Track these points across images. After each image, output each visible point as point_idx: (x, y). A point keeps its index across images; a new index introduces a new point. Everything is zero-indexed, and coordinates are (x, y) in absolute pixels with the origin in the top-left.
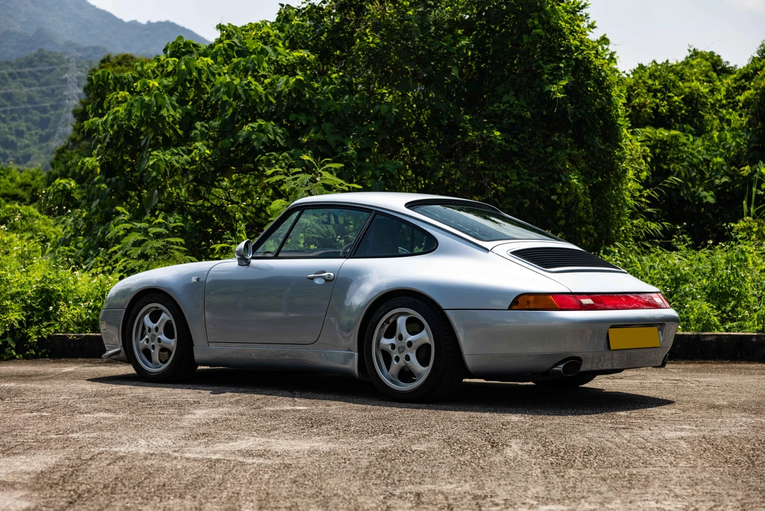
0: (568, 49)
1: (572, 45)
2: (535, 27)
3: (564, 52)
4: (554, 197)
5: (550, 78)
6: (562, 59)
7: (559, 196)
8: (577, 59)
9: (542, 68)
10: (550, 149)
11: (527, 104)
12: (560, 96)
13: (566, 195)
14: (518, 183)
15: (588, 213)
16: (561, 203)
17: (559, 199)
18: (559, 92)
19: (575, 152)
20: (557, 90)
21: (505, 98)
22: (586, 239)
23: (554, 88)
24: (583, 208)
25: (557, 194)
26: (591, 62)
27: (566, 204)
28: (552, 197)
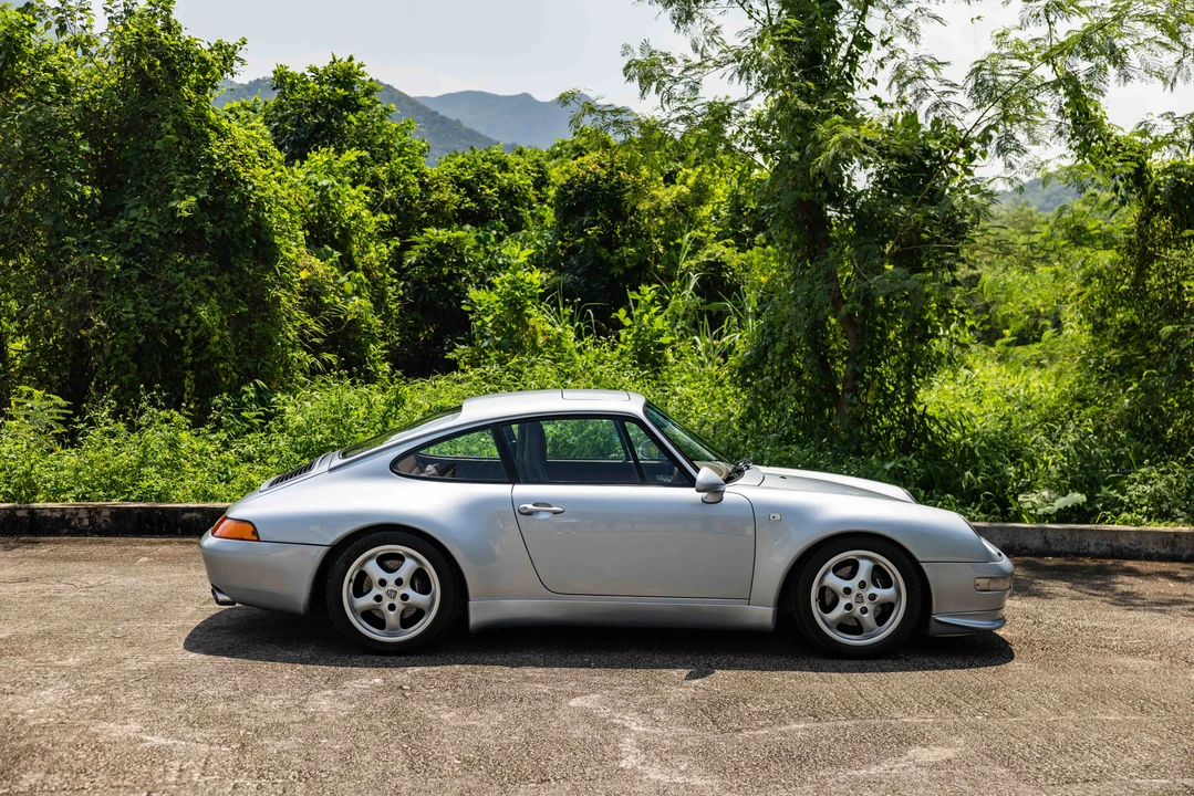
0: (210, 160)
1: (213, 153)
2: (168, 133)
3: (204, 161)
4: (178, 331)
5: (182, 192)
6: (200, 169)
7: (183, 329)
8: (218, 170)
9: (174, 180)
10: (182, 275)
11: (159, 221)
12: (186, 214)
13: (195, 329)
14: (132, 316)
15: (224, 348)
16: (186, 338)
17: (183, 333)
18: (187, 210)
19: (212, 278)
20: (184, 206)
21: (133, 213)
22: (227, 377)
23: (182, 205)
24: (218, 343)
25: (180, 328)
26: (237, 173)
27: (193, 339)
28: (176, 331)
